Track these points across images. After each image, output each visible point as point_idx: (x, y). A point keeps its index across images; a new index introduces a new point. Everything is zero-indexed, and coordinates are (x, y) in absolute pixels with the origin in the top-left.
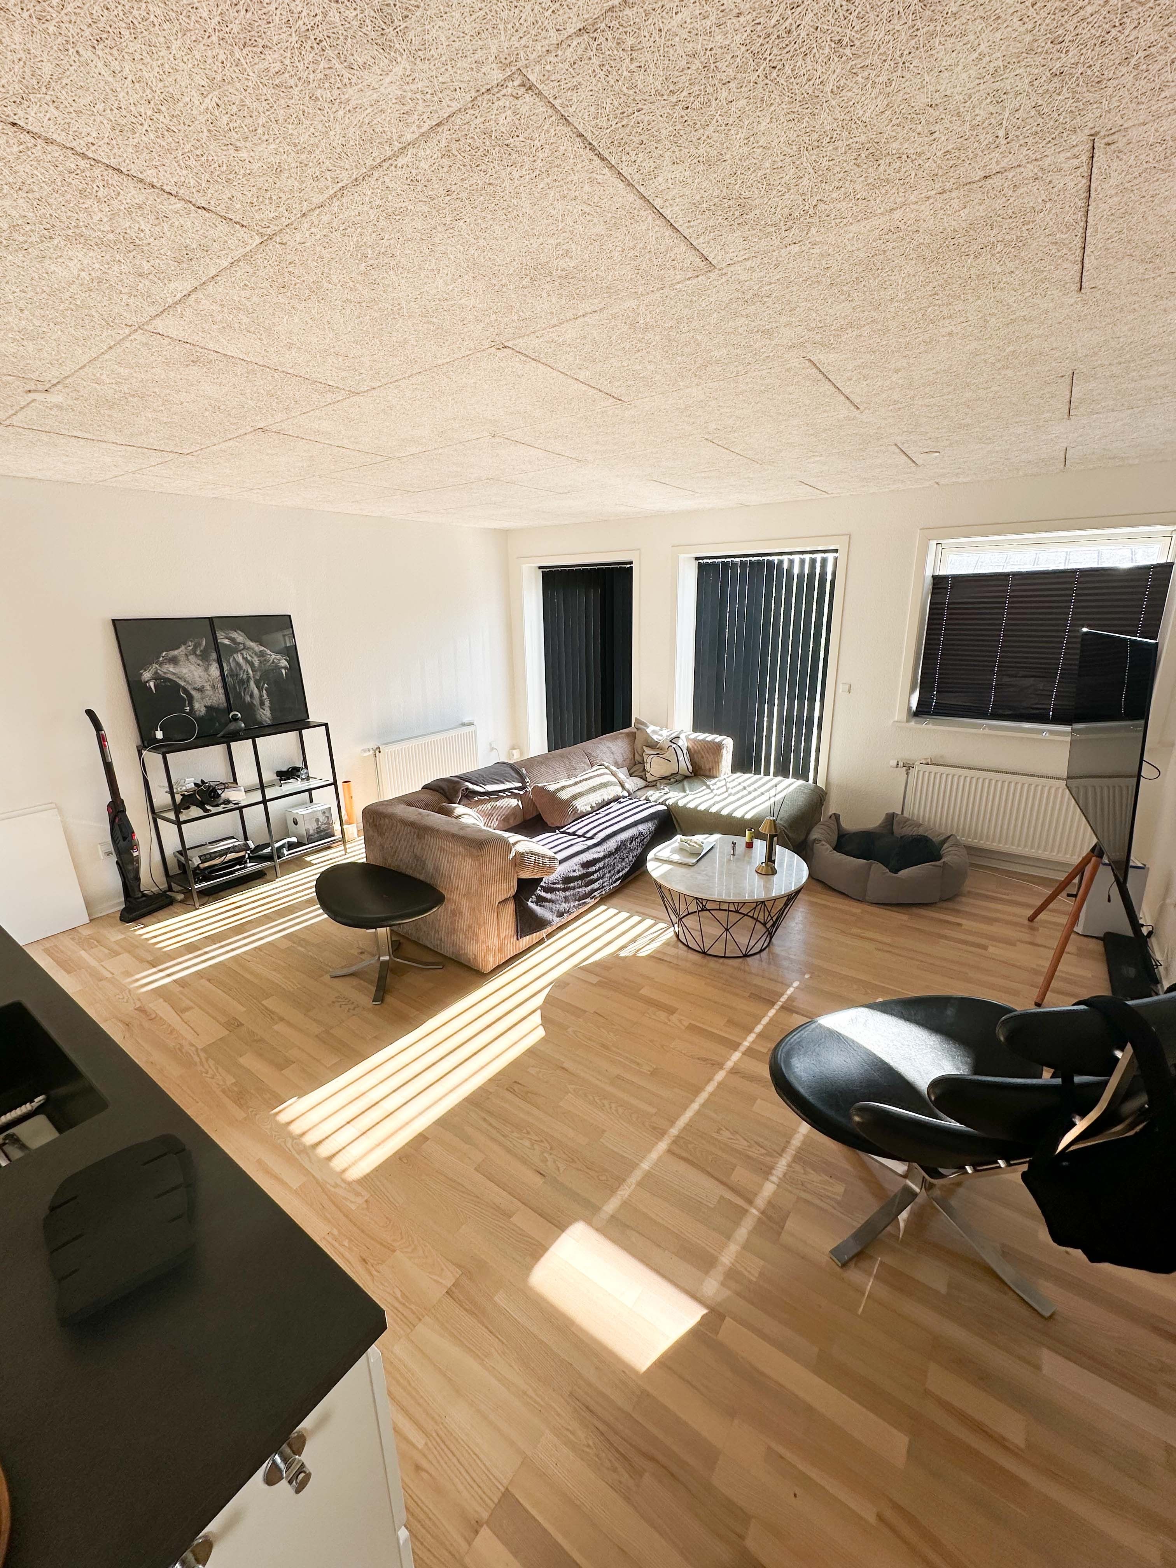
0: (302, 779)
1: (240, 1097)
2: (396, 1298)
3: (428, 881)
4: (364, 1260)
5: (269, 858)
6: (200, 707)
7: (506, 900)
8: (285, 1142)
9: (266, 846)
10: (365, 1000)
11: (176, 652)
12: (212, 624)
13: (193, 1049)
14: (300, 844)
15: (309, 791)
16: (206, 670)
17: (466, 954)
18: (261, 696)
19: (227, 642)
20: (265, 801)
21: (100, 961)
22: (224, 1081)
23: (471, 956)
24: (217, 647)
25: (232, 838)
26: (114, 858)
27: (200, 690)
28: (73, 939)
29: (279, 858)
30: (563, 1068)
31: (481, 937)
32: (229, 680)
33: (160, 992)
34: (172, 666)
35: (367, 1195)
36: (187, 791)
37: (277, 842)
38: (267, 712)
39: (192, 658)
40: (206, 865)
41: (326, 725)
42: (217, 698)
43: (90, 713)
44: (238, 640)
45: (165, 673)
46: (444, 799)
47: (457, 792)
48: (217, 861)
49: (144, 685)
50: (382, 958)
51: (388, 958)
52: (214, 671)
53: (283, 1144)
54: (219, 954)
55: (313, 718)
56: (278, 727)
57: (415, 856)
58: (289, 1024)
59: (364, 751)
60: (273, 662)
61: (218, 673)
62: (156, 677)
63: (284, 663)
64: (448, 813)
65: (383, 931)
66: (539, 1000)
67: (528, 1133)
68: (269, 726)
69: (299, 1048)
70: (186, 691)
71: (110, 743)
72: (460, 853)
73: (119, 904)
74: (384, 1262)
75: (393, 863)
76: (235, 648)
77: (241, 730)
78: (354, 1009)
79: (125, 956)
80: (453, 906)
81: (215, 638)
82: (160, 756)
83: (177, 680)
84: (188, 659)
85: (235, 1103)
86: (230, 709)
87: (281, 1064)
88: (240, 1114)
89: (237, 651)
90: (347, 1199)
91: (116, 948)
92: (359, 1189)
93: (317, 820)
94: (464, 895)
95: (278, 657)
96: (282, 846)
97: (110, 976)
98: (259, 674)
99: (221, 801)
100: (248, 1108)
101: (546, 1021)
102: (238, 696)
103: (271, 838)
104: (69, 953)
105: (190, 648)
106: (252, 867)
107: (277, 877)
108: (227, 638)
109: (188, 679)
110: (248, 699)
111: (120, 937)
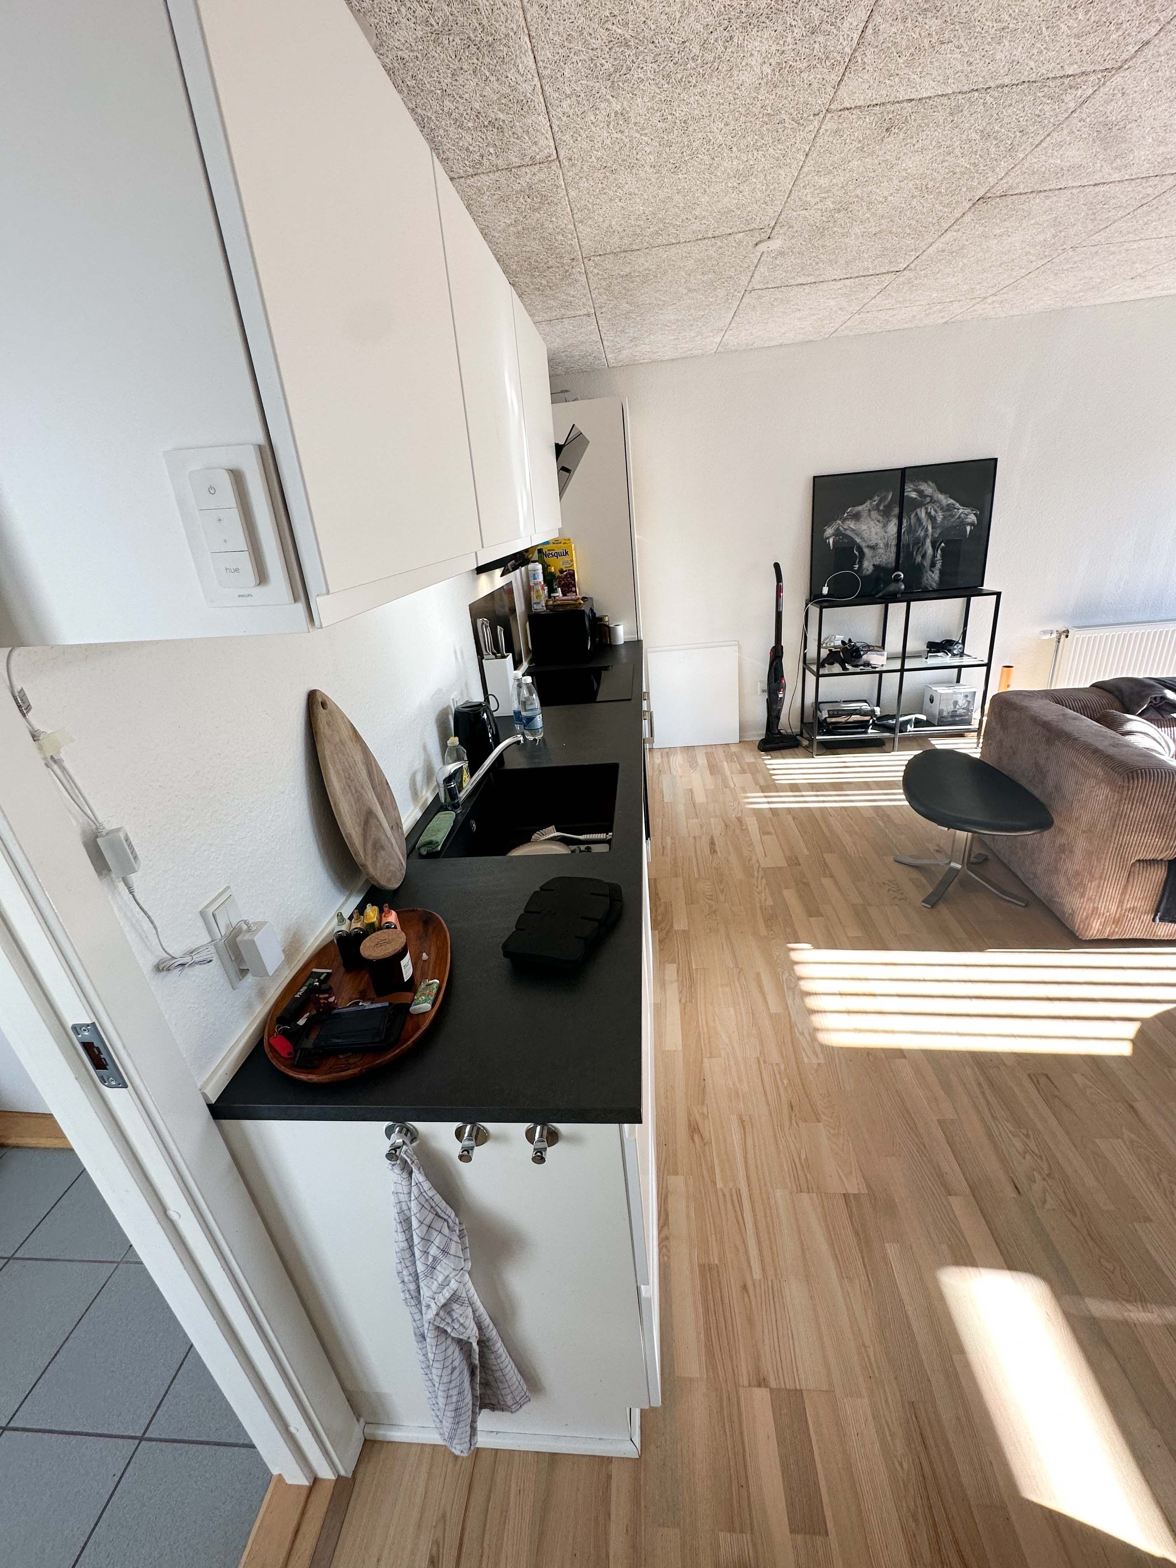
0: (954, 655)
1: (770, 919)
2: (800, 1158)
3: (1043, 800)
4: (792, 1107)
5: (891, 729)
6: (868, 566)
7: (1153, 862)
8: (783, 973)
9: (893, 717)
10: (917, 897)
11: (860, 508)
12: (904, 475)
13: (757, 865)
14: (928, 723)
15: (960, 667)
16: (885, 526)
17: (1061, 904)
18: (934, 556)
19: (914, 495)
20: (902, 670)
21: (732, 773)
22: (765, 900)
23: (1068, 909)
24: (902, 499)
25: (865, 701)
26: (766, 696)
27: (873, 548)
28: (724, 752)
29: (901, 731)
30: (1132, 1107)
31: (1090, 893)
32: (905, 538)
33: (758, 813)
34: (853, 522)
35: (822, 1061)
36: (835, 647)
37: (901, 716)
38: (936, 576)
39: (874, 514)
40: (833, 720)
41: (998, 594)
42: (887, 557)
43: (777, 566)
44: (926, 493)
45: (845, 529)
46: (1117, 704)
47: (1142, 699)
48: (842, 719)
49: (824, 541)
50: (953, 864)
51: (959, 866)
52: (892, 528)
53: (781, 974)
54: (812, 801)
55: (987, 586)
56: (943, 592)
57: (1036, 764)
58: (836, 883)
59: (1045, 632)
60: (959, 517)
61: (895, 529)
62: (838, 533)
63: (972, 518)
64: (1113, 724)
65: (962, 835)
66: (1149, 1011)
67: (1027, 1136)
68: (934, 591)
69: (834, 908)
70: (860, 549)
71: (784, 594)
72: (1095, 776)
73: (761, 735)
74: (806, 1121)
75: (1006, 767)
76: (923, 500)
77: (899, 592)
78: (900, 900)
79: (749, 776)
80: (1063, 840)
81: (902, 490)
82: (818, 609)
83: (854, 537)
84: (869, 515)
85: (765, 922)
86: (897, 568)
87: (812, 911)
88: (763, 931)
89: (921, 505)
90: (804, 1051)
91: (746, 767)
92: (819, 1050)
93: (956, 703)
94: (1083, 832)
95: (966, 512)
96: (908, 722)
97: (733, 786)
98: (939, 531)
99: (861, 662)
100: (771, 930)
101: (1141, 1040)
102: (910, 556)
103: (899, 710)
104: (718, 761)
105: (875, 503)
106: (872, 733)
107: (893, 751)
108: (915, 490)
109: (865, 536)
110: (919, 559)
111: (753, 760)
